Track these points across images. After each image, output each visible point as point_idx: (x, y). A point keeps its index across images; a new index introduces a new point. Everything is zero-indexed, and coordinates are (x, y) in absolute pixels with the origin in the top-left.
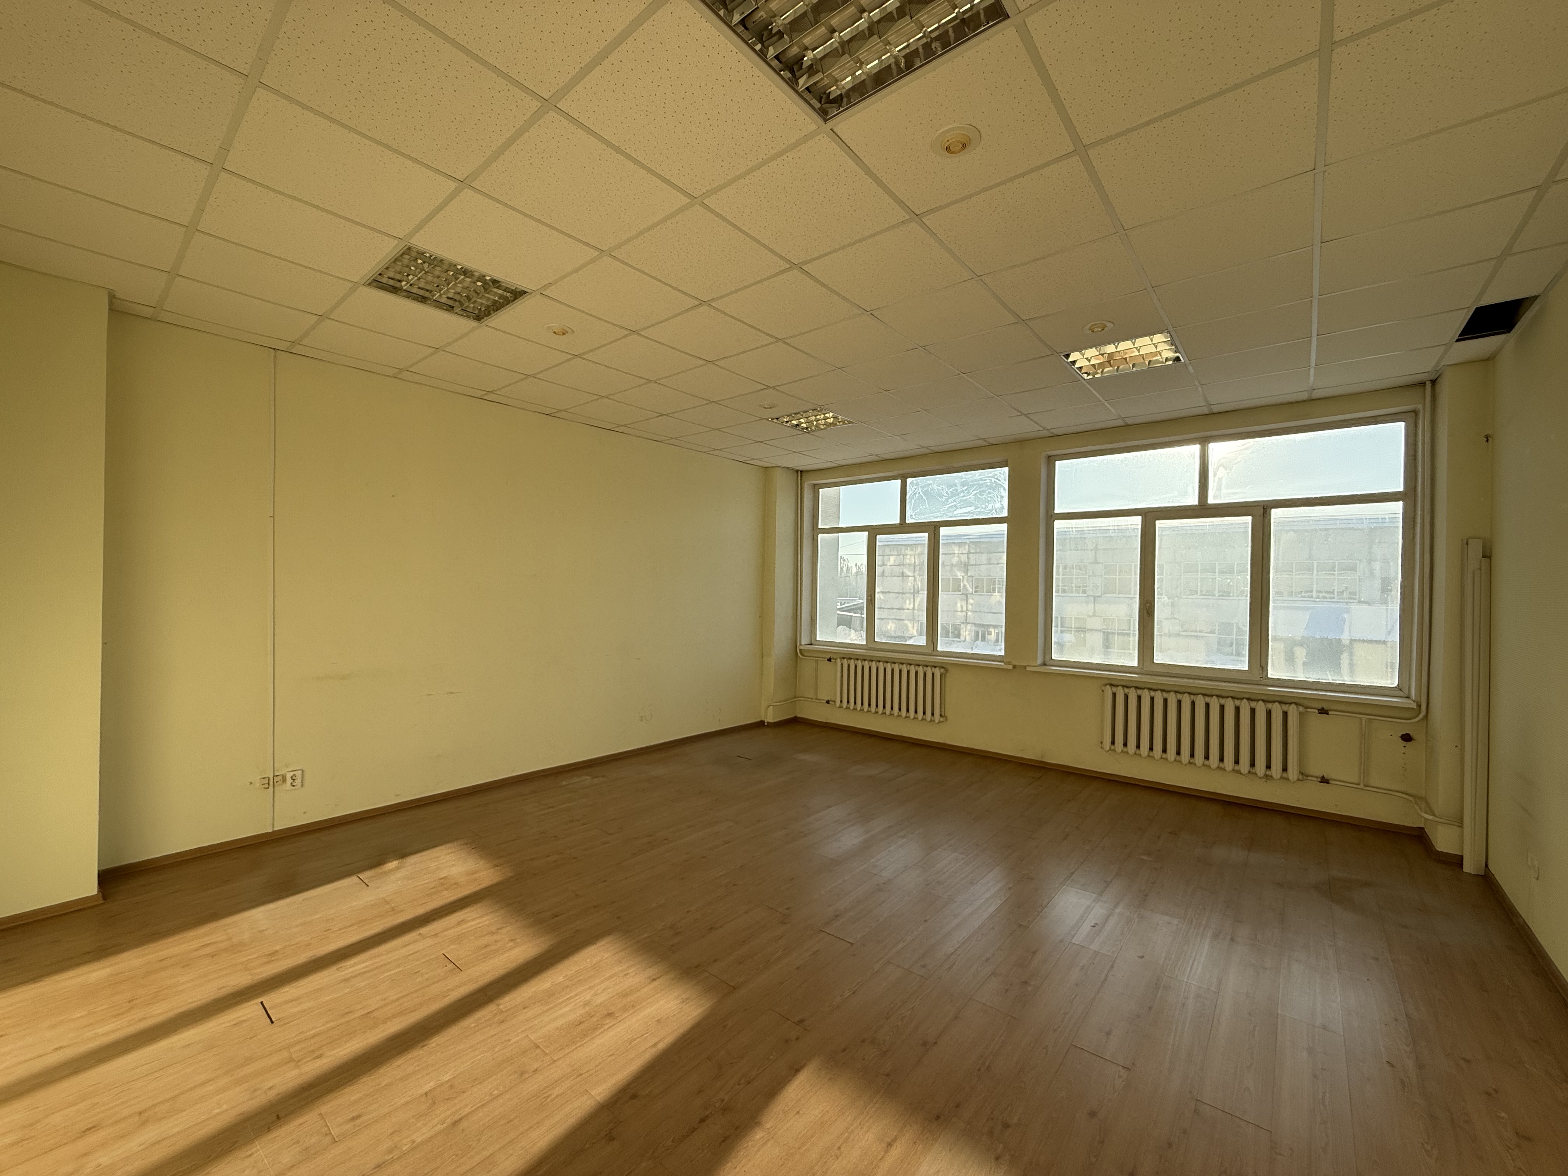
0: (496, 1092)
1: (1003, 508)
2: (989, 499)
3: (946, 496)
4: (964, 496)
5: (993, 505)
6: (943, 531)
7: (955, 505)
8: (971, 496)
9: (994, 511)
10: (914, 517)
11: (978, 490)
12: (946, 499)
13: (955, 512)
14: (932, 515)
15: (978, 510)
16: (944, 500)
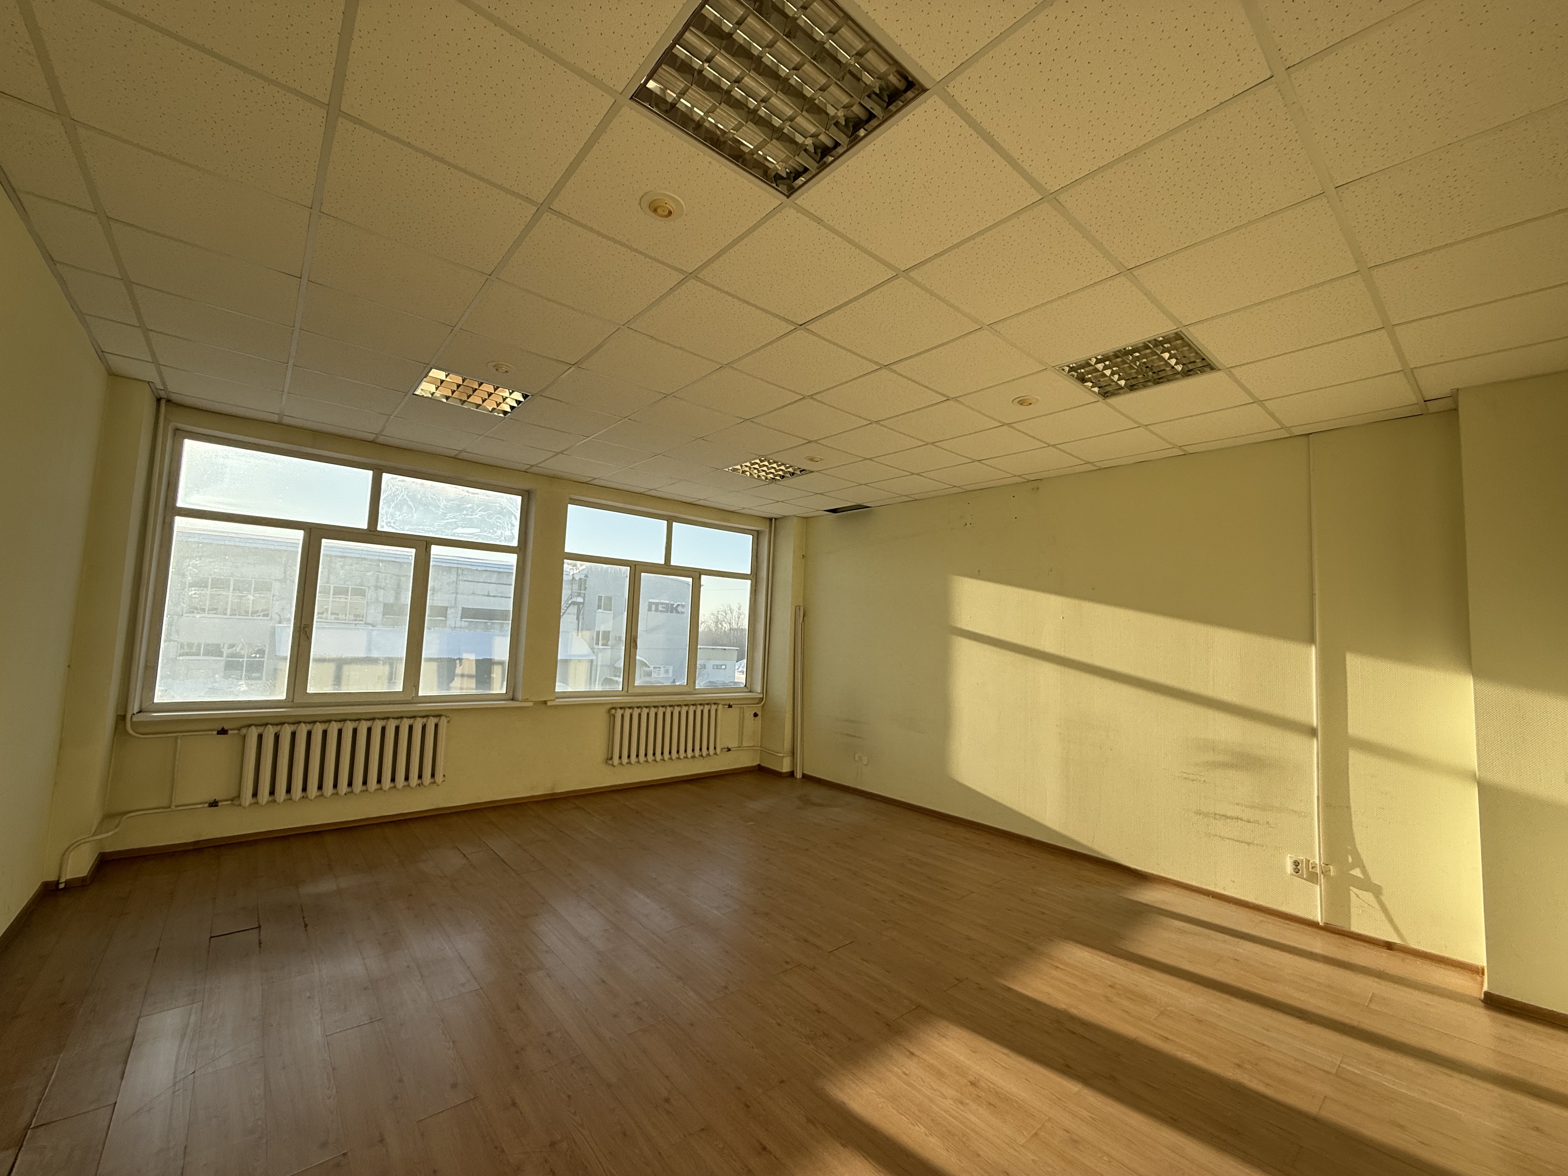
0: (1105, 1158)
1: (513, 537)
2: (498, 524)
3: (443, 509)
4: (467, 514)
5: (503, 532)
6: (435, 550)
7: (455, 522)
8: (477, 516)
9: (503, 538)
10: (392, 525)
11: (485, 511)
12: (443, 513)
13: (455, 531)
14: (421, 527)
15: (485, 534)
16: (440, 513)
